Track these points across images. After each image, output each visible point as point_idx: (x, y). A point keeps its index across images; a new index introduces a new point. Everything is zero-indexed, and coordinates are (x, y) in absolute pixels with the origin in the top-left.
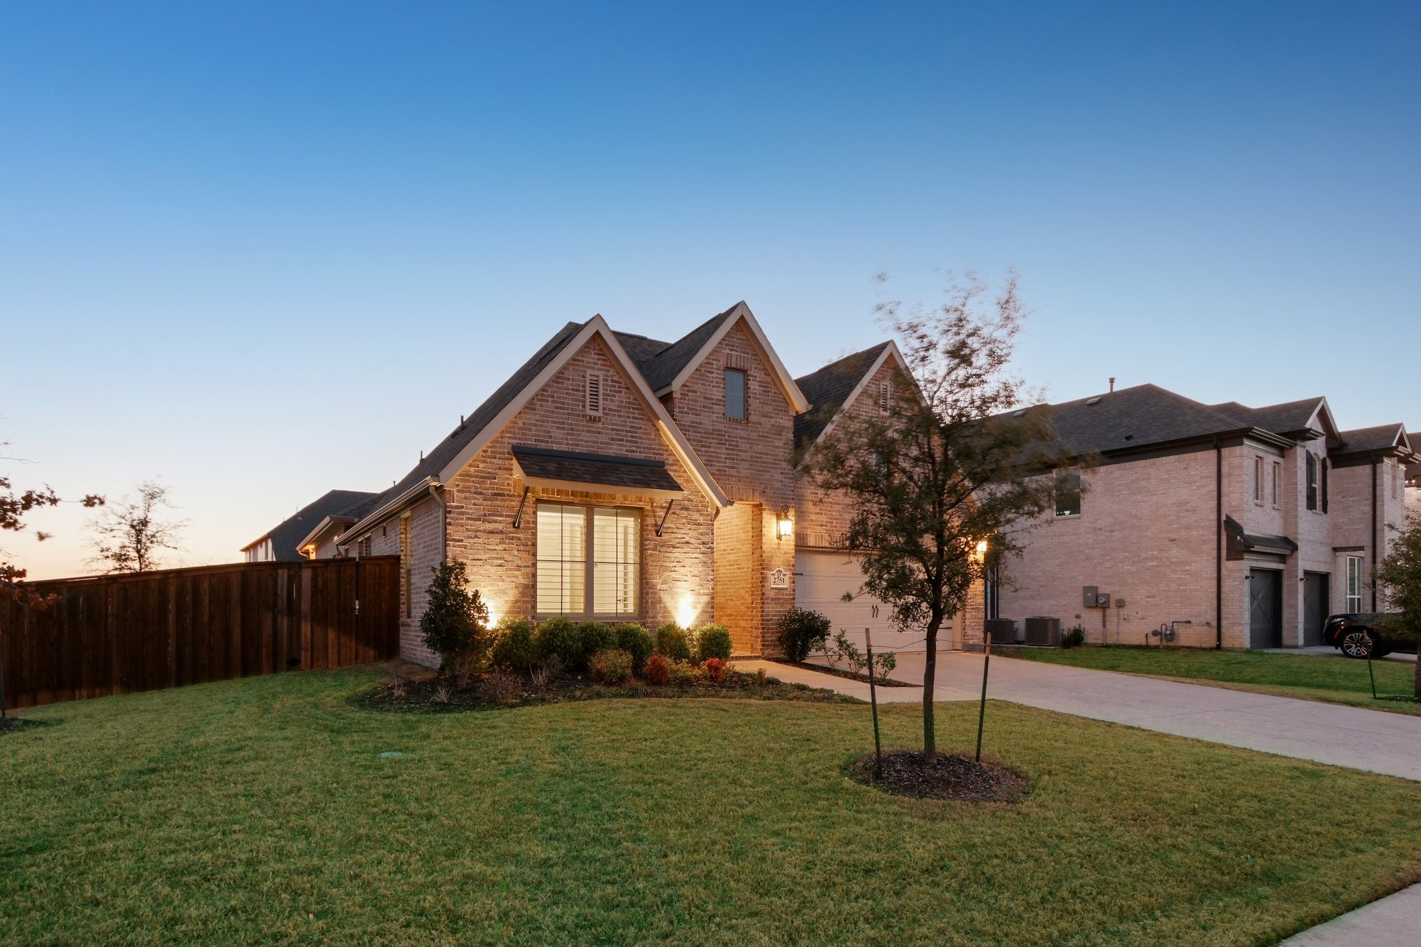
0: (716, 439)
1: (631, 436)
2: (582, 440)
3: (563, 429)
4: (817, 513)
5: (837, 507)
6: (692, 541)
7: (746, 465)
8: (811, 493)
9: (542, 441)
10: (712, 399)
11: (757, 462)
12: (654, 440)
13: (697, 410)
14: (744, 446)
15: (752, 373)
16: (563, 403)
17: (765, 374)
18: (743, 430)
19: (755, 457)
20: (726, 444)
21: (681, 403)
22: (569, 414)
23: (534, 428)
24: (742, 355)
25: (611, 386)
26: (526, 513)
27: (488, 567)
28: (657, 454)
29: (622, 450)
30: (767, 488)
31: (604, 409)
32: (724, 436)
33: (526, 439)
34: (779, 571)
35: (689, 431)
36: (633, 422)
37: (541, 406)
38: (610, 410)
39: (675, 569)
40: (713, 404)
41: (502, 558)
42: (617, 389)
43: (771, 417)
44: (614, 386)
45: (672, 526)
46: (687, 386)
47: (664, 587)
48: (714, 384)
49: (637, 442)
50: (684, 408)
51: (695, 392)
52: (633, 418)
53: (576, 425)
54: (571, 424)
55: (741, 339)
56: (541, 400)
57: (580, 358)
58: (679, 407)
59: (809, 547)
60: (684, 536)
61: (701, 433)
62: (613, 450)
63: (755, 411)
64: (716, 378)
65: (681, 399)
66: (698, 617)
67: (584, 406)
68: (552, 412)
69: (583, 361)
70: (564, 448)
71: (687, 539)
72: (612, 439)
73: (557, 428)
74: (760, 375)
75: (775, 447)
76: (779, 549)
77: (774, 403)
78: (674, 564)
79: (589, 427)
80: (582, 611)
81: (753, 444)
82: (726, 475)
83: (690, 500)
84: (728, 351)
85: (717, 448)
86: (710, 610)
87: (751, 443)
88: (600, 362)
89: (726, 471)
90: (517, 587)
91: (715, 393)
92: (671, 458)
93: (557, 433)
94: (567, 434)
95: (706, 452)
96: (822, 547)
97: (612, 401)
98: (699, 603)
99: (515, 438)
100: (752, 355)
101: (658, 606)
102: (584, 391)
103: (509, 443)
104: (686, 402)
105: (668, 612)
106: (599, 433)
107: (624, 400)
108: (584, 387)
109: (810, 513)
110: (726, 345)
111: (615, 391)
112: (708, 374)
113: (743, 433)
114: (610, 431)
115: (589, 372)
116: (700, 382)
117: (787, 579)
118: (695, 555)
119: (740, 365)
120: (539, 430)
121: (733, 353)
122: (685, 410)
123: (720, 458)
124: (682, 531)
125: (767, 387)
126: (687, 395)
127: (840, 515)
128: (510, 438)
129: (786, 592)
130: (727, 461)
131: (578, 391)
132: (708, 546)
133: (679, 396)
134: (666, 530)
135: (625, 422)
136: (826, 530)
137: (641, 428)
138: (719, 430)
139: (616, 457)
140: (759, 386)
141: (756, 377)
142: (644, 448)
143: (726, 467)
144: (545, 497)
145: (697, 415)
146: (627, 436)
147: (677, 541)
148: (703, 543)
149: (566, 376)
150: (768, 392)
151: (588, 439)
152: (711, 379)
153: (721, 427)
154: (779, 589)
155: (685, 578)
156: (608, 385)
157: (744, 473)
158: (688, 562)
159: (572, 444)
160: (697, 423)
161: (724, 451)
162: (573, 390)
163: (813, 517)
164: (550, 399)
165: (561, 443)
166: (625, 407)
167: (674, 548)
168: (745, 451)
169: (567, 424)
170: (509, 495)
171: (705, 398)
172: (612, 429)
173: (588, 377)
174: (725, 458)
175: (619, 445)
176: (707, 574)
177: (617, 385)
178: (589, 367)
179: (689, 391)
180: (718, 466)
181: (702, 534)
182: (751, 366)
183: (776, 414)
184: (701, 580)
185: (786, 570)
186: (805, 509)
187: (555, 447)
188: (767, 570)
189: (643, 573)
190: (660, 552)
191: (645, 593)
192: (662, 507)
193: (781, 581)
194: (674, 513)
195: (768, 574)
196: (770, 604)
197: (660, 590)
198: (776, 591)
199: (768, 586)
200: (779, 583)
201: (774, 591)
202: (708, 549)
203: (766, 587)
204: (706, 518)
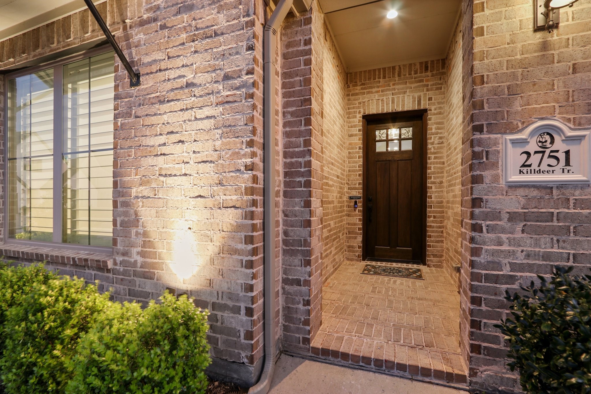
6: (201, 78)
34: (550, 130)
39: (164, 150)
45: (160, 57)
47: (145, 191)
60: (183, 72)
66: (212, 261)
71: (190, 77)
78: (162, 139)
101: (134, 231)
118: (207, 111)
124: (179, 62)
132: (237, 82)
134: (147, 71)
147: (169, 86)
148: (227, 77)
155: (184, 169)
158: (191, 131)
167: (161, 102)
176: (236, 155)
181: (223, 57)
184: (222, 170)
185: (578, 123)
188: (489, 132)
189: (115, 164)
190: (137, 117)
191: (115, 204)
192: (142, 23)
193: (553, 162)
194: (163, 27)
195: (496, 144)
196: (503, 231)
197: (137, 197)
198: (535, 193)
199: (496, 179)
200: (544, 167)
201: (521, 192)
202: (237, 88)
203: (487, 180)
204: (234, 12)
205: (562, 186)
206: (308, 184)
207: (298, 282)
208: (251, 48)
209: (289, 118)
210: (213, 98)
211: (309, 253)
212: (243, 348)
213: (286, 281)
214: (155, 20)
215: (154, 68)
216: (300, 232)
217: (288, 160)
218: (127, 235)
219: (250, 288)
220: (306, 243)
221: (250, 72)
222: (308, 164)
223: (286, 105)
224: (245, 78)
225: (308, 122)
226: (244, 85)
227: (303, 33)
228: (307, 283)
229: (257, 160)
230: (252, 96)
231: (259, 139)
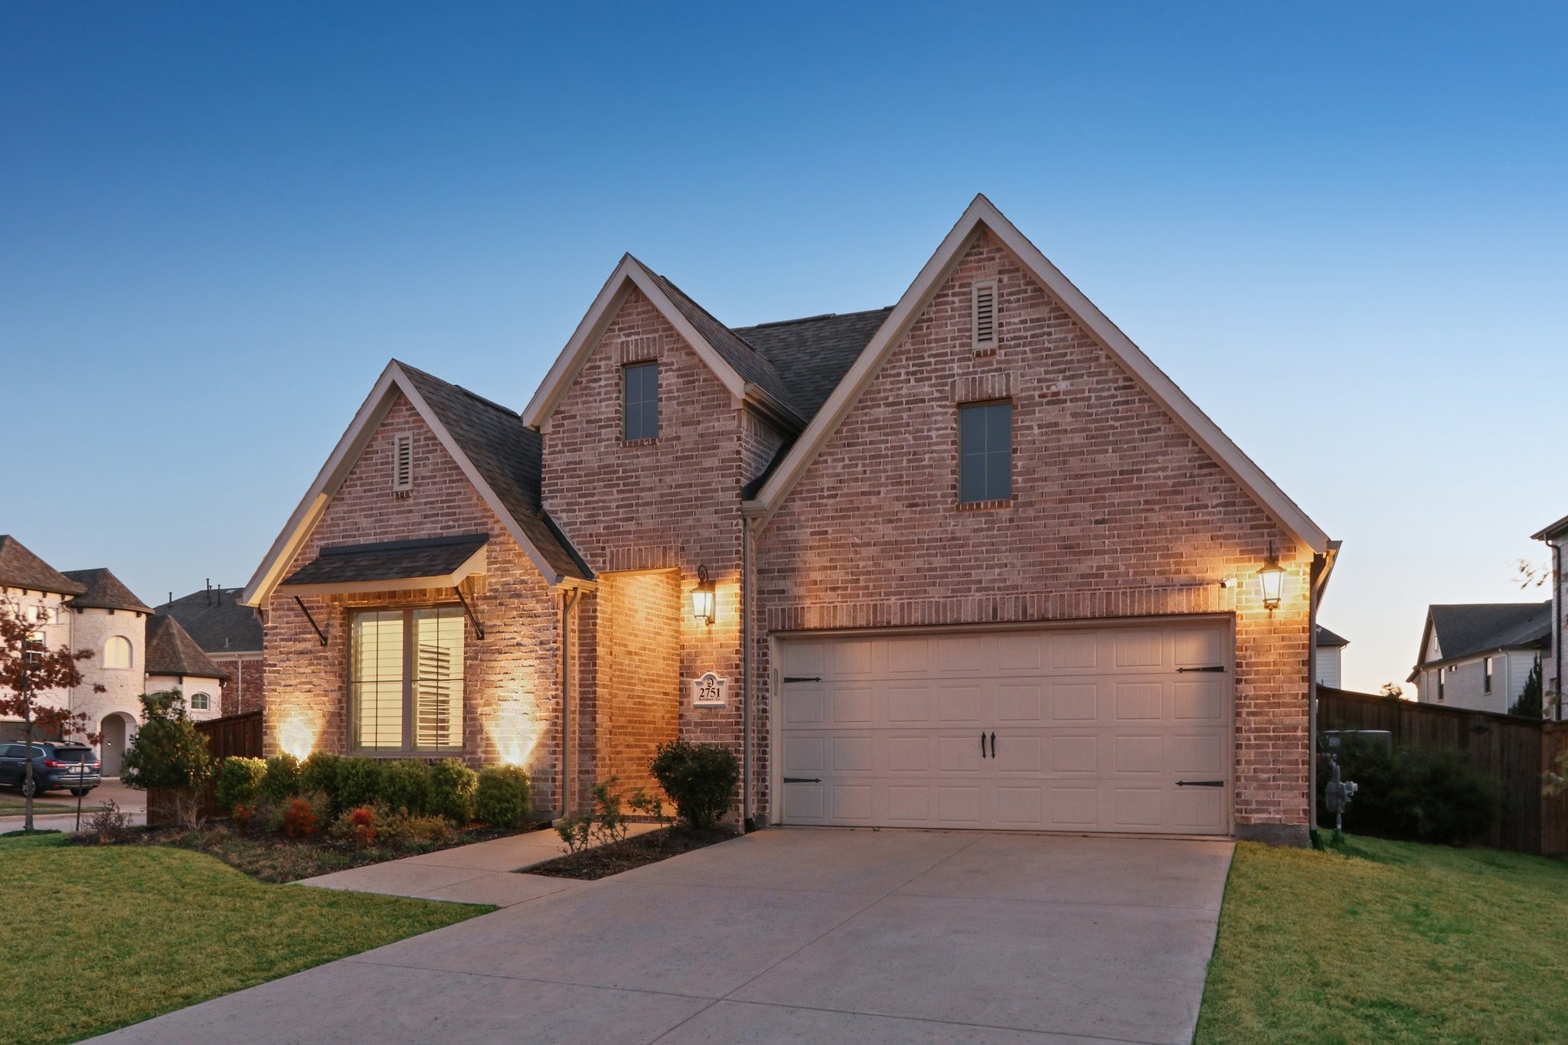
0: (603, 480)
1: (448, 507)
2: (391, 526)
3: (371, 516)
4: (825, 568)
5: (866, 552)
6: (525, 641)
7: (652, 510)
8: (812, 534)
9: (349, 536)
10: (600, 420)
11: (671, 501)
12: (476, 505)
13: (576, 444)
14: (647, 481)
15: (664, 360)
16: (372, 484)
17: (687, 354)
18: (648, 455)
19: (670, 495)
20: (618, 485)
21: (554, 439)
22: (378, 496)
23: (341, 522)
24: (645, 337)
25: (423, 446)
26: (333, 626)
27: (297, 693)
28: (479, 525)
29: (435, 528)
30: (688, 541)
31: (415, 479)
32: (616, 472)
33: (334, 538)
34: (711, 678)
35: (562, 478)
36: (449, 488)
37: (350, 493)
38: (423, 478)
39: (501, 684)
40: (600, 427)
41: (310, 683)
42: (431, 448)
43: (699, 423)
44: (428, 445)
45: (498, 623)
46: (562, 412)
48: (603, 396)
49: (455, 514)
50: (556, 445)
51: (574, 417)
52: (451, 482)
53: (387, 507)
54: (380, 508)
55: (644, 312)
56: (350, 486)
57: (390, 421)
58: (550, 446)
59: (809, 630)
60: (514, 635)
61: (579, 476)
62: (427, 531)
63: (670, 419)
64: (606, 386)
65: (554, 433)
67: (393, 481)
68: (361, 498)
69: (392, 424)
70: (371, 539)
71: (519, 639)
72: (426, 517)
73: (366, 516)
74: (677, 360)
75: (705, 470)
76: (710, 639)
77: (704, 398)
79: (399, 506)
80: (400, 745)
81: (664, 474)
82: (619, 533)
83: (523, 582)
84: (624, 339)
85: (604, 494)
86: (550, 742)
87: (661, 474)
88: (411, 419)
89: (619, 527)
90: (324, 716)
91: (603, 409)
92: (497, 527)
93: (365, 523)
94: (376, 521)
95: (587, 503)
96: (835, 629)
97: (425, 465)
98: (534, 731)
99: (323, 539)
100: (664, 330)
101: (479, 737)
102: (393, 462)
103: (317, 546)
104: (561, 435)
105: (491, 745)
106: (410, 511)
107: (439, 461)
108: (393, 456)
109: (810, 569)
110: (620, 330)
111: (430, 452)
112: (593, 385)
113: (647, 461)
114: (423, 507)
115: (398, 435)
116: (580, 400)
117: (724, 690)
118: (530, 662)
119: (644, 353)
120: (347, 524)
121: (633, 338)
122: (560, 447)
123: (609, 508)
124: (512, 629)
125: (692, 375)
126: (562, 425)
127: (876, 565)
128: (319, 539)
129: (722, 712)
130: (621, 510)
131: (387, 463)
132: (547, 647)
133: (551, 430)
134: (489, 630)
135: (441, 489)
136: (843, 596)
137: (460, 493)
138: (608, 466)
139: (429, 539)
140: (678, 377)
141: (672, 364)
142: (464, 520)
143: (618, 520)
144: (351, 604)
145: (575, 450)
146: (442, 508)
147: (505, 643)
148: (542, 643)
149: (375, 448)
150: (693, 382)
151: (397, 523)
152: (596, 391)
153: (612, 460)
154: (709, 708)
155: (515, 696)
156: (419, 446)
157: (649, 524)
158: (519, 673)
159: (381, 533)
160: (575, 463)
161: (616, 496)
162: (382, 464)
163: (816, 576)
164: (358, 483)
165: (369, 535)
166: (440, 470)
167: (500, 653)
168: (651, 489)
169: (376, 508)
170: (318, 607)
171: (588, 422)
172: (426, 503)
173: (397, 441)
174: (618, 507)
175: (433, 522)
176: (547, 689)
177: (430, 442)
178: (399, 430)
179: (564, 418)
180: (606, 522)
181: (539, 630)
182: (661, 349)
183: (708, 415)
184: (538, 697)
185: (722, 675)
186: (800, 565)
187: (362, 541)
188: (687, 677)
189: (465, 691)
190: (481, 660)
191: (465, 719)
192: (486, 598)
193: (713, 694)
194: (501, 604)
195: (689, 684)
196: (692, 732)
197: (482, 714)
198: (705, 711)
199: (689, 703)
200: (709, 697)
201: (699, 710)
202: (548, 650)
203: (685, 704)
204: (546, 605)
205: (716, 707)
206: (594, 706)
207: (588, 772)
208: (555, 628)
209: (583, 661)
210: (533, 655)
211: (596, 752)
212: (549, 801)
213: (580, 772)
214: (495, 598)
215: (495, 630)
216: (589, 738)
217: (582, 690)
218: (474, 740)
219: (554, 766)
220: (593, 745)
221: (555, 642)
222: (595, 692)
223: (581, 652)
224: (552, 645)
225: (595, 665)
226: (551, 649)
227: (592, 604)
228: (594, 772)
229: (559, 692)
230: (556, 656)
231: (560, 680)
